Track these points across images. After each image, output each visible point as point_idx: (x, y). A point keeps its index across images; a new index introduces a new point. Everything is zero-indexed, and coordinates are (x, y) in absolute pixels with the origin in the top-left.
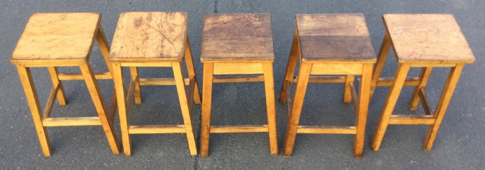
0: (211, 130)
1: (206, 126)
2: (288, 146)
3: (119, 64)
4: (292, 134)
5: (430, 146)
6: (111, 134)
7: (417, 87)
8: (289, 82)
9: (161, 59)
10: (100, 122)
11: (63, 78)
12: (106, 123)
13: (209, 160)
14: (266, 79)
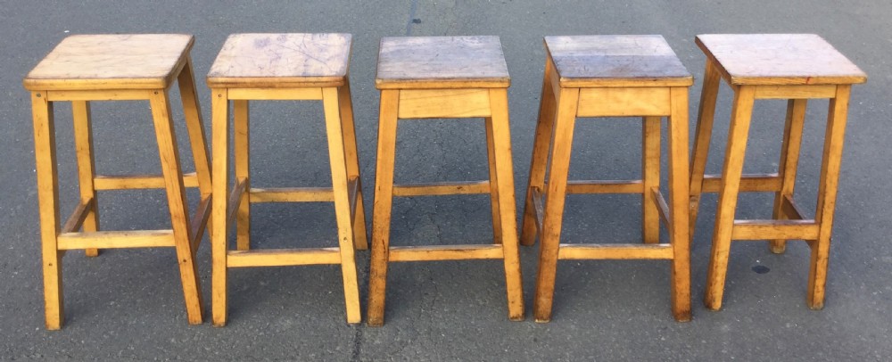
0: (391, 253)
1: (381, 242)
2: (542, 292)
3: (224, 95)
4: (548, 261)
5: (819, 295)
6: (192, 270)
7: (778, 193)
8: (538, 190)
9: (303, 79)
10: (172, 237)
11: (103, 184)
12: (184, 240)
13: (385, 331)
14: (495, 128)
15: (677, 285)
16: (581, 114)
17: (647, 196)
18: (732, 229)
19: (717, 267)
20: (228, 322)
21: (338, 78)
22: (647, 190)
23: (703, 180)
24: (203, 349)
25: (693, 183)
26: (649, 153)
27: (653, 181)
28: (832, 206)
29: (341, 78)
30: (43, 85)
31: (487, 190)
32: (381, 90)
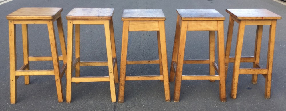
0: (126, 77)
1: (123, 73)
2: (176, 91)
3: (72, 22)
4: (178, 80)
5: (269, 94)
6: (60, 83)
7: (254, 63)
8: (175, 62)
9: (98, 17)
10: (53, 72)
11: (31, 59)
12: (58, 73)
13: (124, 105)
14: (160, 35)
15: (221, 89)
16: (189, 30)
17: (211, 64)
18: (239, 70)
19: (234, 83)
20: (71, 102)
21: (109, 17)
22: (211, 62)
23: (229, 58)
24: (63, 109)
25: (226, 59)
26: (211, 49)
27: (213, 59)
28: (272, 62)
29: (110, 17)
30: (13, 18)
31: (158, 63)
32: (124, 21)
